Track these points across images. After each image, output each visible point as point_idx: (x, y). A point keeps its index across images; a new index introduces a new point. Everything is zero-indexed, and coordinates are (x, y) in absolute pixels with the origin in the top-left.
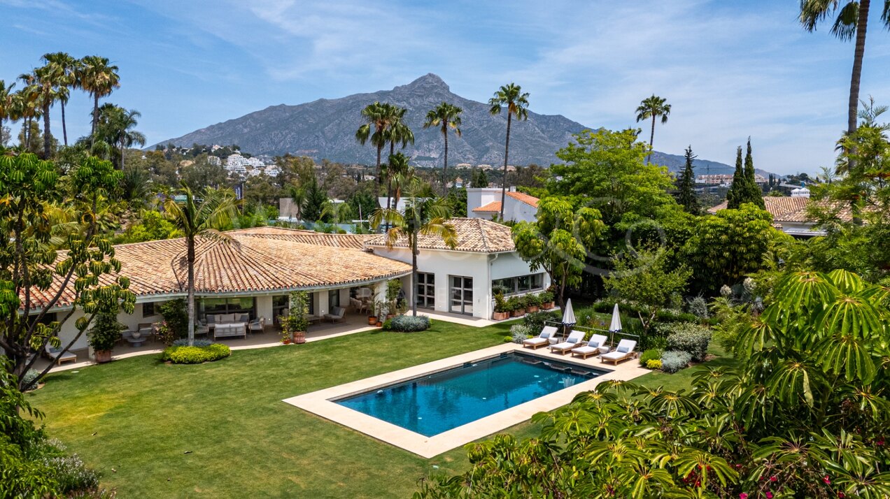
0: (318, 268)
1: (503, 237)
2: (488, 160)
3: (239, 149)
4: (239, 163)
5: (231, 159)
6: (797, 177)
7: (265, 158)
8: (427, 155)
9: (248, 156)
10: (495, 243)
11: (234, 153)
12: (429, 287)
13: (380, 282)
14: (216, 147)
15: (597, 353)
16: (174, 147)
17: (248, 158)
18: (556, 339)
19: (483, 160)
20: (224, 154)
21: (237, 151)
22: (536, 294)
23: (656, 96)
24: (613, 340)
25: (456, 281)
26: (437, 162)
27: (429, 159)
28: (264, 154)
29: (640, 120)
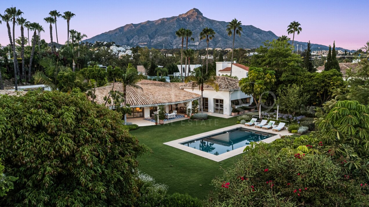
0: (166, 96)
1: (235, 84)
2: (220, 46)
3: (115, 44)
4: (115, 49)
5: (111, 48)
6: (357, 51)
7: (125, 47)
8: (193, 44)
9: (118, 46)
10: (232, 86)
11: (113, 45)
12: (206, 103)
13: (189, 101)
14: (105, 43)
15: (271, 128)
16: (88, 43)
17: (119, 47)
18: (257, 123)
19: (218, 45)
20: (109, 46)
21: (114, 44)
22: (247, 105)
23: (296, 22)
24: (277, 123)
25: (217, 101)
26: (197, 47)
27: (194, 46)
28: (124, 45)
29: (290, 33)
